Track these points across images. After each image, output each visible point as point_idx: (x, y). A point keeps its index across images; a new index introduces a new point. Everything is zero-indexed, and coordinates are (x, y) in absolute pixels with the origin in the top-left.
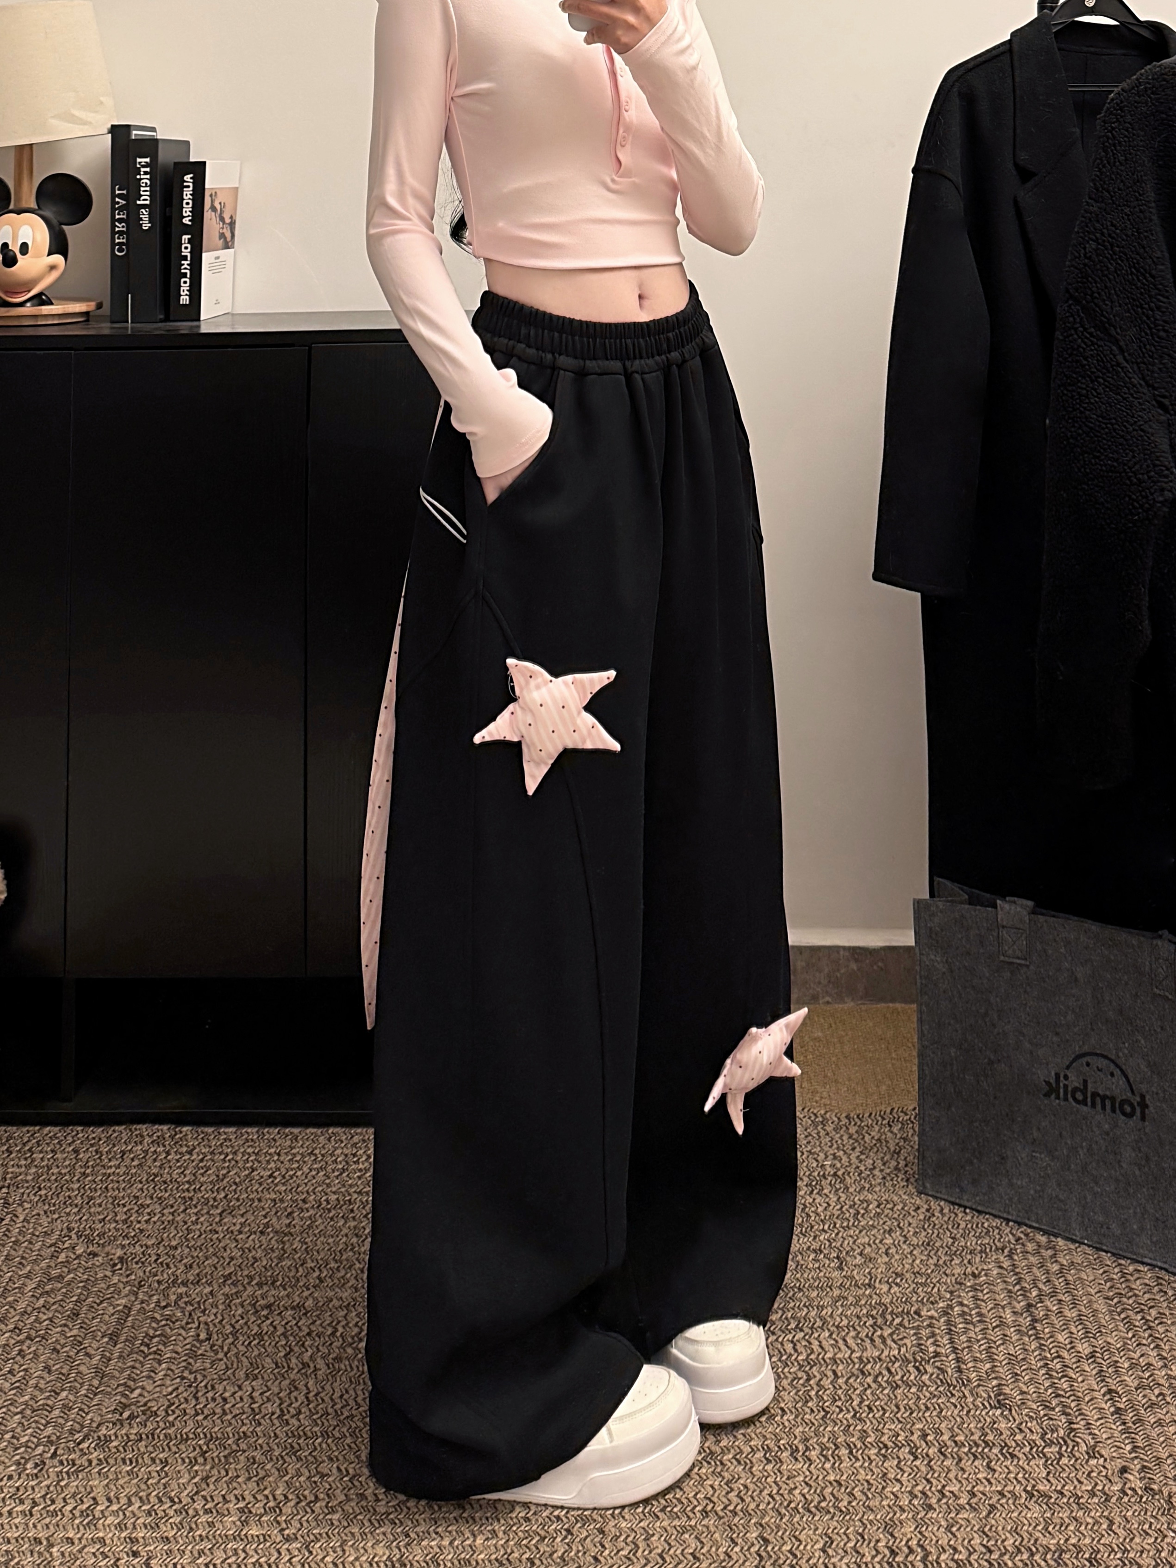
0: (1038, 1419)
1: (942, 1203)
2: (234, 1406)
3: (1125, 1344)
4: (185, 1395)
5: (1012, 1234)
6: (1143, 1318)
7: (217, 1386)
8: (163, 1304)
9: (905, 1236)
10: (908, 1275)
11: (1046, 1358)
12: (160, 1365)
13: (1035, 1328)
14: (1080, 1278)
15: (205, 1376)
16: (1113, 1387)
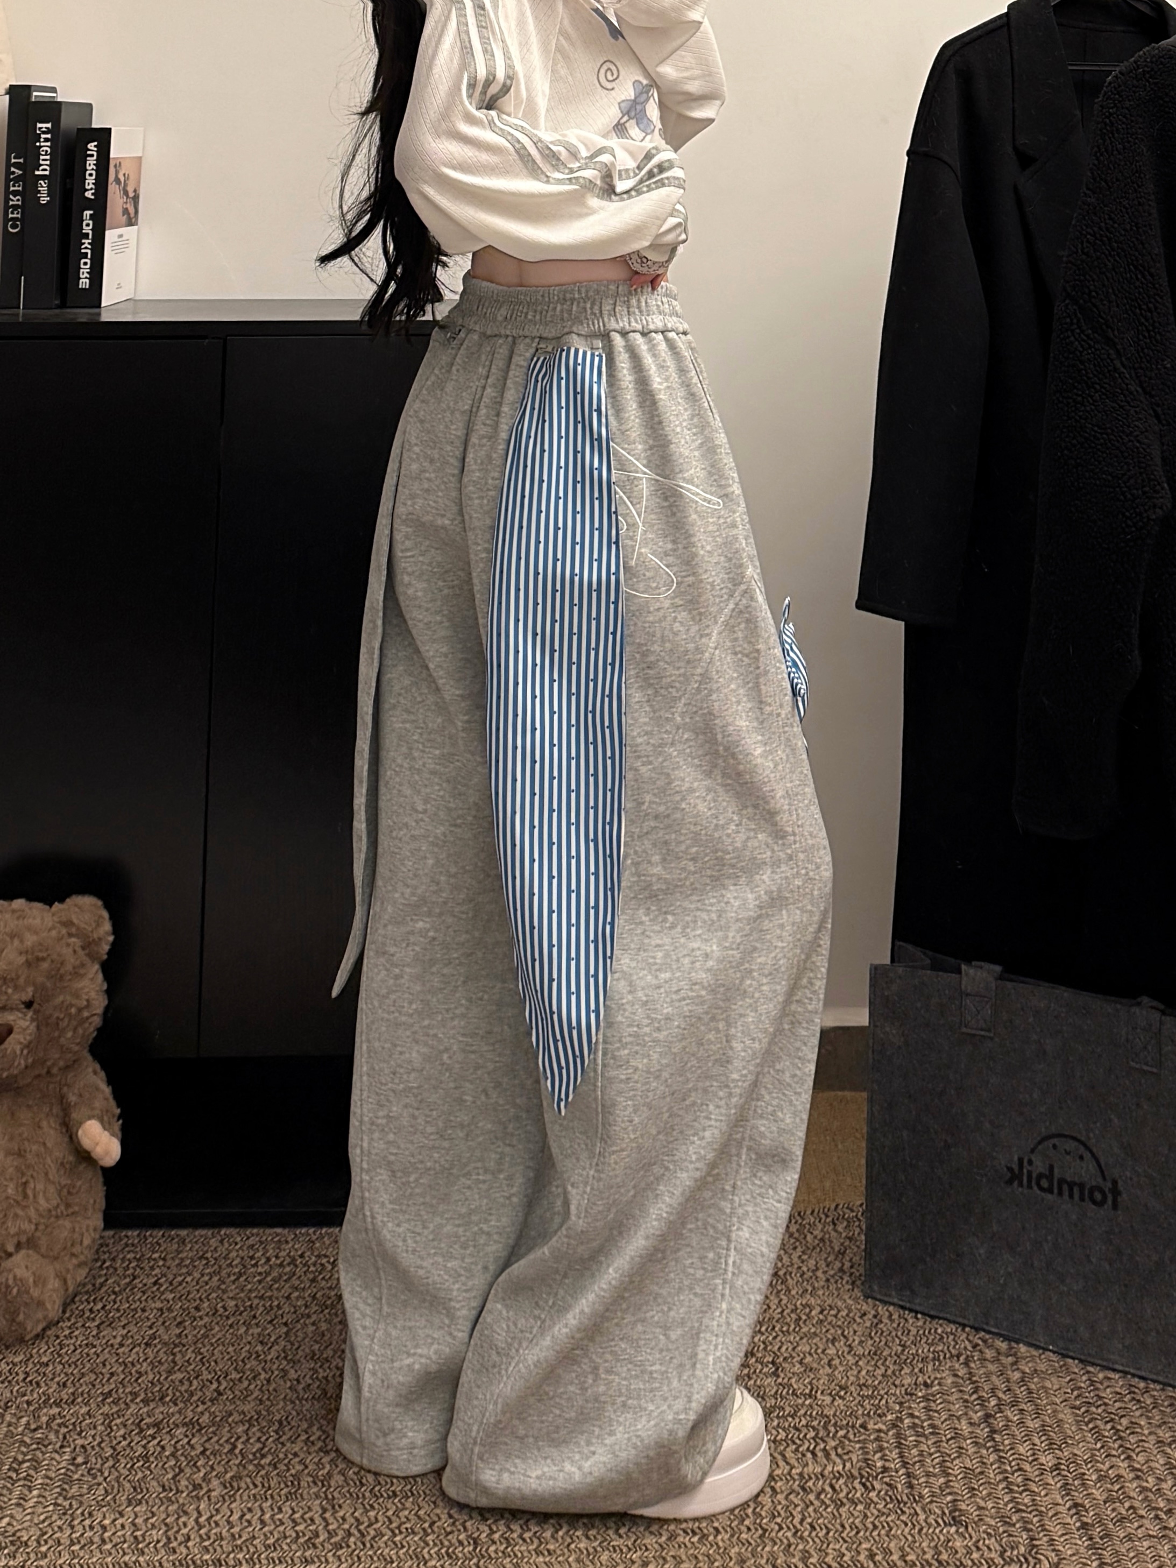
0: (998, 1536)
1: (891, 1308)
2: (114, 1534)
3: (1093, 1455)
4: (59, 1523)
5: (970, 1341)
6: (1113, 1428)
7: (95, 1513)
8: (33, 1427)
9: (850, 1346)
10: (852, 1388)
11: (1006, 1471)
12: (31, 1492)
13: (993, 1439)
14: (1043, 1387)
15: (81, 1503)
16: (1080, 1501)
